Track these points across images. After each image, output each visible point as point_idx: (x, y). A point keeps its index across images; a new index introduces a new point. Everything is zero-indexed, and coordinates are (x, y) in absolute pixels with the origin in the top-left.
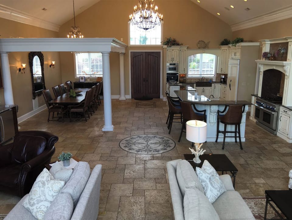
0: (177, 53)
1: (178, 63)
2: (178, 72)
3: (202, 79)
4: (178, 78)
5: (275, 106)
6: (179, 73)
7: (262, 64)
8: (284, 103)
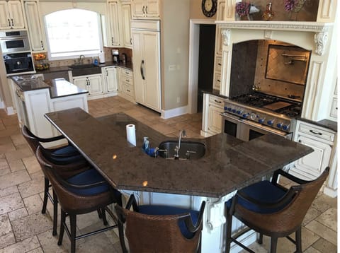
0: (17, 7)
1: (26, 31)
2: (29, 49)
3: (79, 59)
4: (31, 63)
5: (289, 121)
6: (31, 51)
7: (229, 29)
8: (306, 113)
